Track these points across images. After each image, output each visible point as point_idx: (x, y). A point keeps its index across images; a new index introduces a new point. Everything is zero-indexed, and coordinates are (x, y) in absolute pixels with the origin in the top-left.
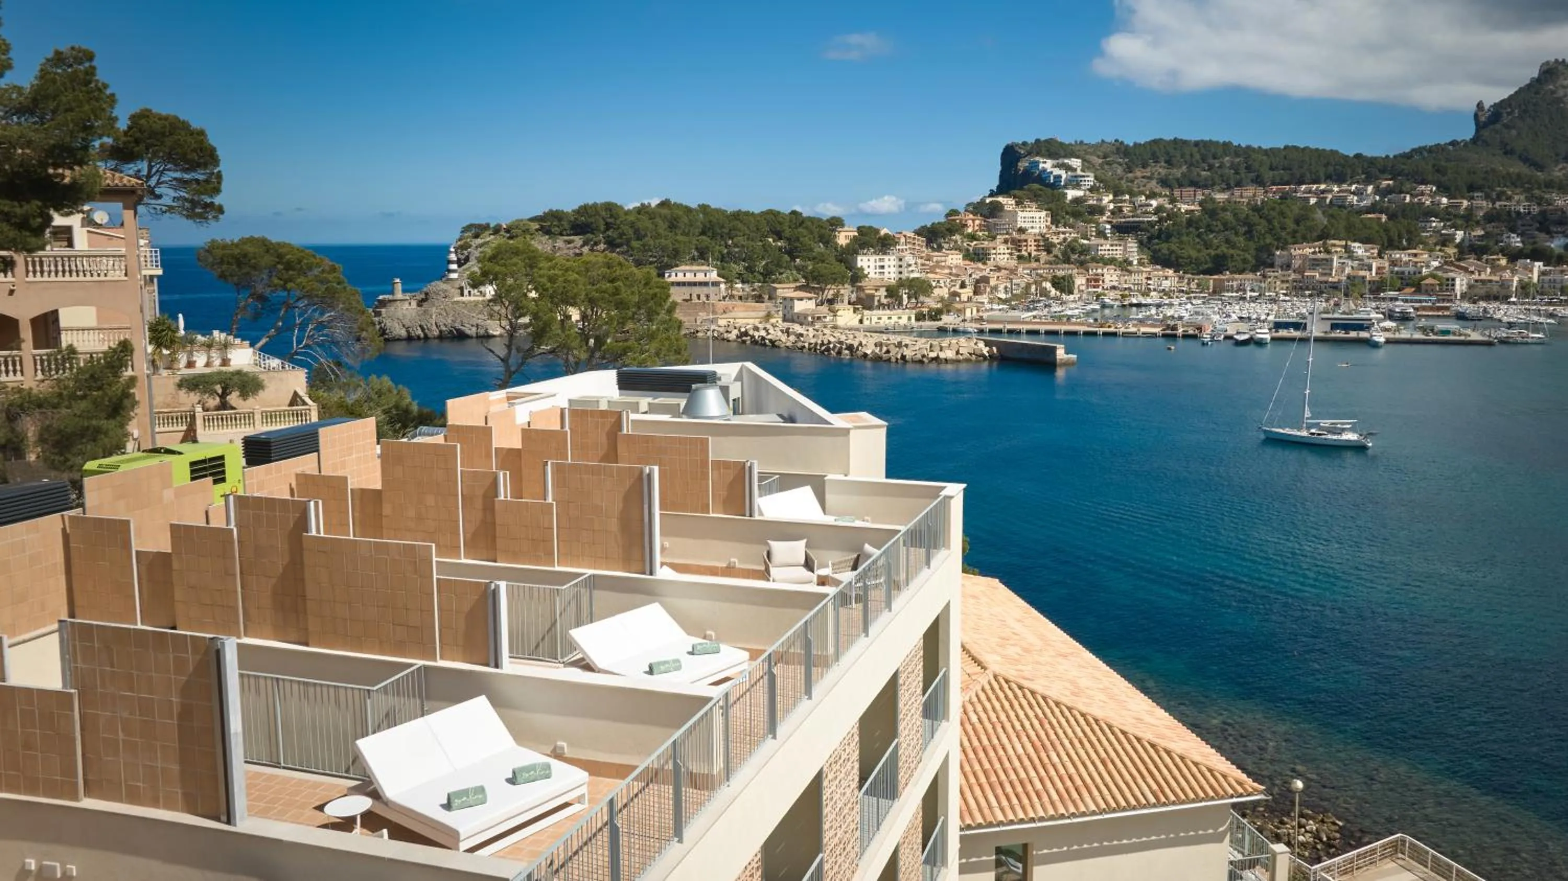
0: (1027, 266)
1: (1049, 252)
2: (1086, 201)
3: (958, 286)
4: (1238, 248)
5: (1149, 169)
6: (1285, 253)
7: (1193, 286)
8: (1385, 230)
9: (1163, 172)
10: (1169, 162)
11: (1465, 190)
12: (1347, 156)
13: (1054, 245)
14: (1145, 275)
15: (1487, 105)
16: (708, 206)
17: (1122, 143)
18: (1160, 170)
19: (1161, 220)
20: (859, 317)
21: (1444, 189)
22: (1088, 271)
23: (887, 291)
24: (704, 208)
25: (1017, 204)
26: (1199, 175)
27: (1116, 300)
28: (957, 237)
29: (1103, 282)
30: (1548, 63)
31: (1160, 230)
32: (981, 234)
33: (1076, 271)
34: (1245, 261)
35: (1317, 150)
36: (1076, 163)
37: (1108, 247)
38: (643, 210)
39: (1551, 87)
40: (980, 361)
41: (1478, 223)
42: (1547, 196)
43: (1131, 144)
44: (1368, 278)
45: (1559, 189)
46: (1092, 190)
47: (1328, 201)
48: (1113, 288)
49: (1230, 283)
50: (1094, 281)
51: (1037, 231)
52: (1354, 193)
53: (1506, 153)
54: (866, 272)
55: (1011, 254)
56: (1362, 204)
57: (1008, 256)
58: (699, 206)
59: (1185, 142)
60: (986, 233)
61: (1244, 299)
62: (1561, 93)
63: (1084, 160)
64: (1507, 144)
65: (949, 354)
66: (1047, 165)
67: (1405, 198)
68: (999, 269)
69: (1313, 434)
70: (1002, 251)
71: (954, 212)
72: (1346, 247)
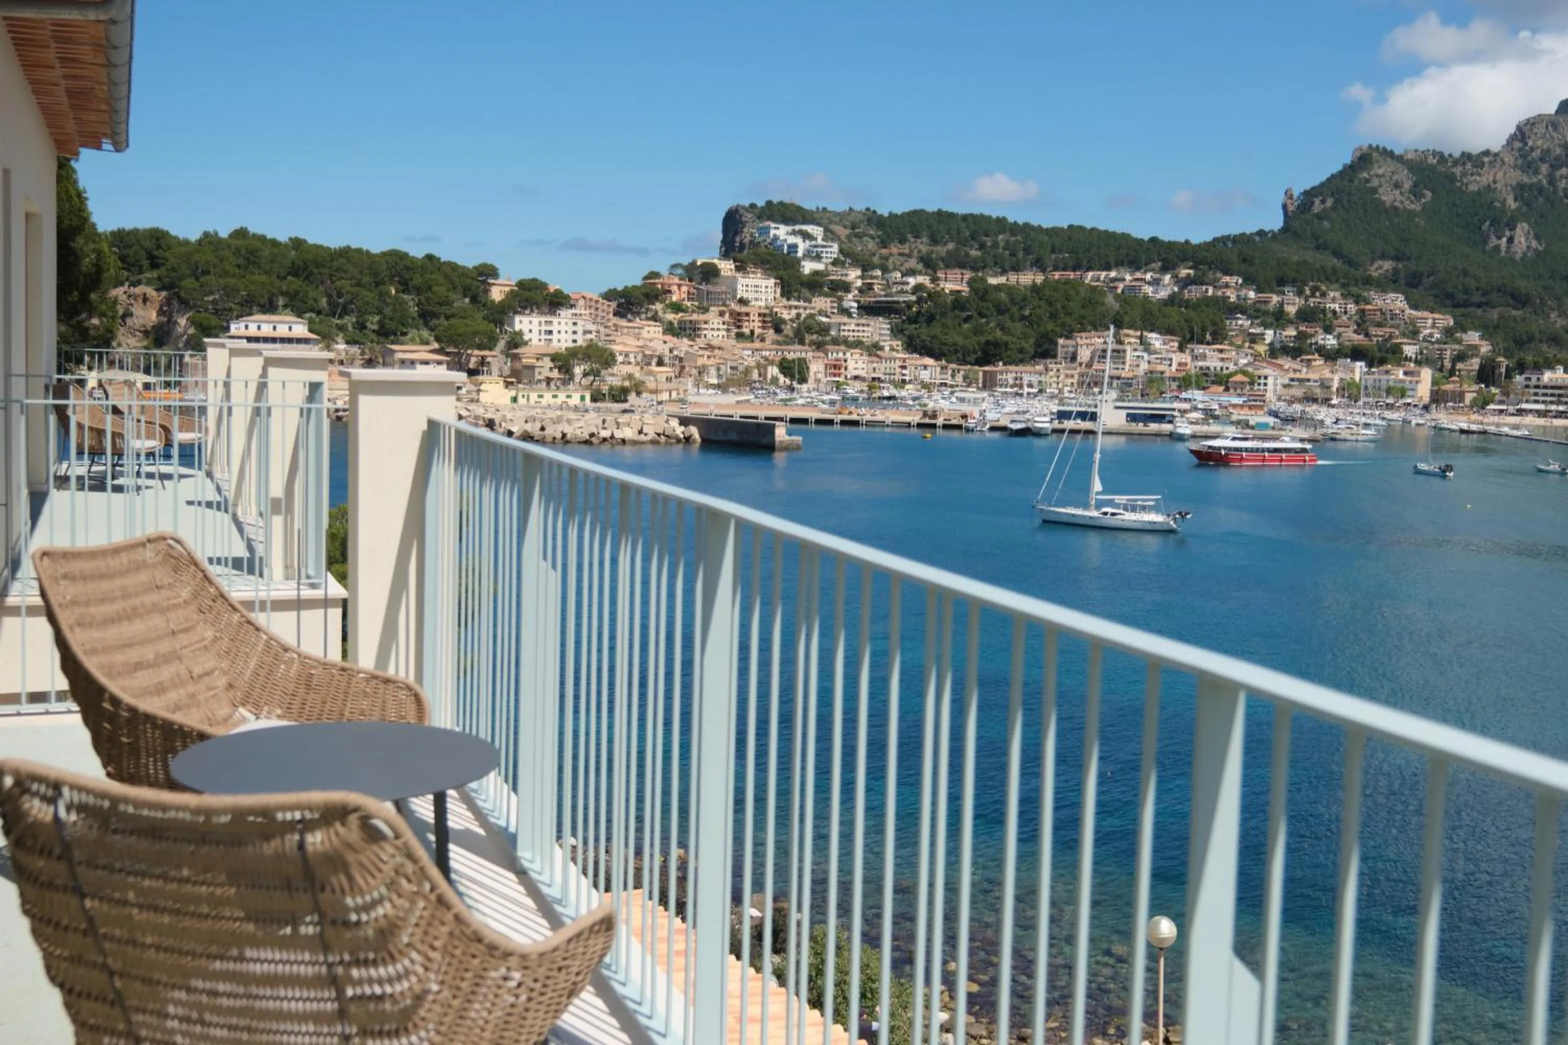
0: (749, 345)
1: (778, 330)
2: (828, 275)
3: (654, 363)
4: (1013, 335)
5: (907, 245)
6: (1069, 342)
7: (959, 378)
8: (1186, 321)
9: (924, 249)
10: (934, 241)
11: (1275, 284)
12: (1142, 240)
13: (783, 321)
14: (898, 363)
15: (1296, 193)
16: (305, 241)
17: (874, 212)
18: (921, 247)
19: (919, 301)
20: (513, 393)
21: (1249, 280)
22: (827, 355)
23: (553, 360)
24: (297, 243)
25: (738, 269)
26: (967, 254)
27: (862, 391)
28: (658, 306)
29: (846, 369)
30: (1361, 149)
31: (919, 313)
32: (689, 304)
33: (810, 355)
34: (1021, 351)
35: (1106, 232)
36: (816, 231)
37: (853, 327)
38: (209, 240)
39: (1365, 175)
40: (671, 444)
41: (1291, 322)
42: (1365, 294)
43: (886, 215)
44: (1167, 374)
45: (1378, 286)
46: (835, 262)
47: (1119, 291)
48: (856, 378)
49: (1004, 377)
50: (836, 368)
51: (763, 304)
52: (1149, 283)
53: (1317, 248)
54: (526, 338)
55: (728, 330)
56: (1158, 296)
57: (724, 333)
58: (290, 239)
59: (952, 215)
60: (696, 303)
61: (1021, 395)
62: (1375, 183)
63: (827, 230)
64: (1319, 237)
65: (628, 433)
66: (781, 232)
67: (1207, 290)
68: (710, 347)
69: (1105, 514)
70: (715, 326)
71: (654, 275)
72: (1141, 338)
